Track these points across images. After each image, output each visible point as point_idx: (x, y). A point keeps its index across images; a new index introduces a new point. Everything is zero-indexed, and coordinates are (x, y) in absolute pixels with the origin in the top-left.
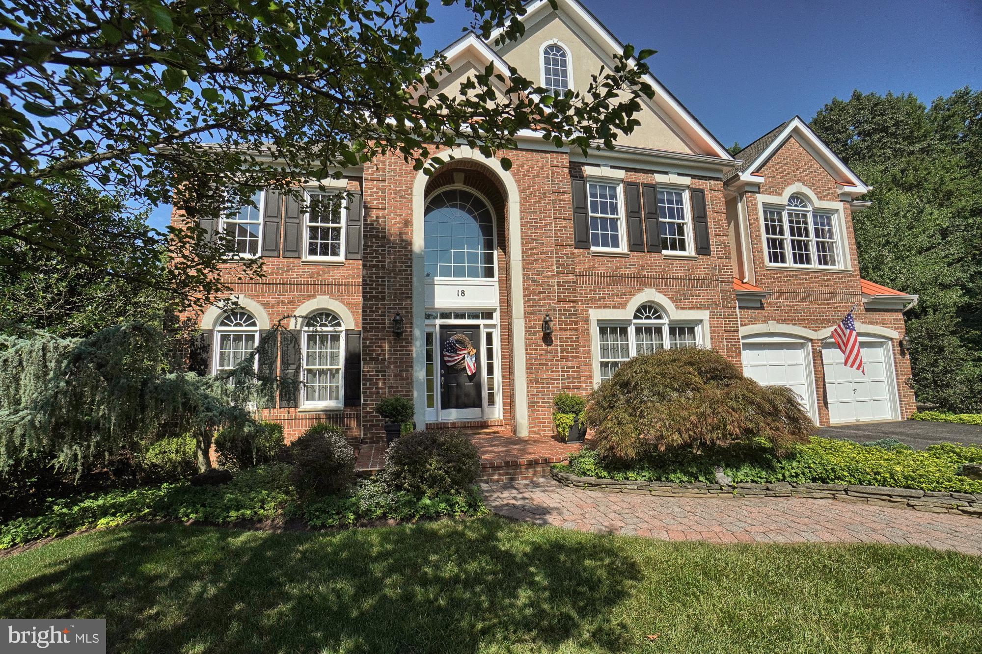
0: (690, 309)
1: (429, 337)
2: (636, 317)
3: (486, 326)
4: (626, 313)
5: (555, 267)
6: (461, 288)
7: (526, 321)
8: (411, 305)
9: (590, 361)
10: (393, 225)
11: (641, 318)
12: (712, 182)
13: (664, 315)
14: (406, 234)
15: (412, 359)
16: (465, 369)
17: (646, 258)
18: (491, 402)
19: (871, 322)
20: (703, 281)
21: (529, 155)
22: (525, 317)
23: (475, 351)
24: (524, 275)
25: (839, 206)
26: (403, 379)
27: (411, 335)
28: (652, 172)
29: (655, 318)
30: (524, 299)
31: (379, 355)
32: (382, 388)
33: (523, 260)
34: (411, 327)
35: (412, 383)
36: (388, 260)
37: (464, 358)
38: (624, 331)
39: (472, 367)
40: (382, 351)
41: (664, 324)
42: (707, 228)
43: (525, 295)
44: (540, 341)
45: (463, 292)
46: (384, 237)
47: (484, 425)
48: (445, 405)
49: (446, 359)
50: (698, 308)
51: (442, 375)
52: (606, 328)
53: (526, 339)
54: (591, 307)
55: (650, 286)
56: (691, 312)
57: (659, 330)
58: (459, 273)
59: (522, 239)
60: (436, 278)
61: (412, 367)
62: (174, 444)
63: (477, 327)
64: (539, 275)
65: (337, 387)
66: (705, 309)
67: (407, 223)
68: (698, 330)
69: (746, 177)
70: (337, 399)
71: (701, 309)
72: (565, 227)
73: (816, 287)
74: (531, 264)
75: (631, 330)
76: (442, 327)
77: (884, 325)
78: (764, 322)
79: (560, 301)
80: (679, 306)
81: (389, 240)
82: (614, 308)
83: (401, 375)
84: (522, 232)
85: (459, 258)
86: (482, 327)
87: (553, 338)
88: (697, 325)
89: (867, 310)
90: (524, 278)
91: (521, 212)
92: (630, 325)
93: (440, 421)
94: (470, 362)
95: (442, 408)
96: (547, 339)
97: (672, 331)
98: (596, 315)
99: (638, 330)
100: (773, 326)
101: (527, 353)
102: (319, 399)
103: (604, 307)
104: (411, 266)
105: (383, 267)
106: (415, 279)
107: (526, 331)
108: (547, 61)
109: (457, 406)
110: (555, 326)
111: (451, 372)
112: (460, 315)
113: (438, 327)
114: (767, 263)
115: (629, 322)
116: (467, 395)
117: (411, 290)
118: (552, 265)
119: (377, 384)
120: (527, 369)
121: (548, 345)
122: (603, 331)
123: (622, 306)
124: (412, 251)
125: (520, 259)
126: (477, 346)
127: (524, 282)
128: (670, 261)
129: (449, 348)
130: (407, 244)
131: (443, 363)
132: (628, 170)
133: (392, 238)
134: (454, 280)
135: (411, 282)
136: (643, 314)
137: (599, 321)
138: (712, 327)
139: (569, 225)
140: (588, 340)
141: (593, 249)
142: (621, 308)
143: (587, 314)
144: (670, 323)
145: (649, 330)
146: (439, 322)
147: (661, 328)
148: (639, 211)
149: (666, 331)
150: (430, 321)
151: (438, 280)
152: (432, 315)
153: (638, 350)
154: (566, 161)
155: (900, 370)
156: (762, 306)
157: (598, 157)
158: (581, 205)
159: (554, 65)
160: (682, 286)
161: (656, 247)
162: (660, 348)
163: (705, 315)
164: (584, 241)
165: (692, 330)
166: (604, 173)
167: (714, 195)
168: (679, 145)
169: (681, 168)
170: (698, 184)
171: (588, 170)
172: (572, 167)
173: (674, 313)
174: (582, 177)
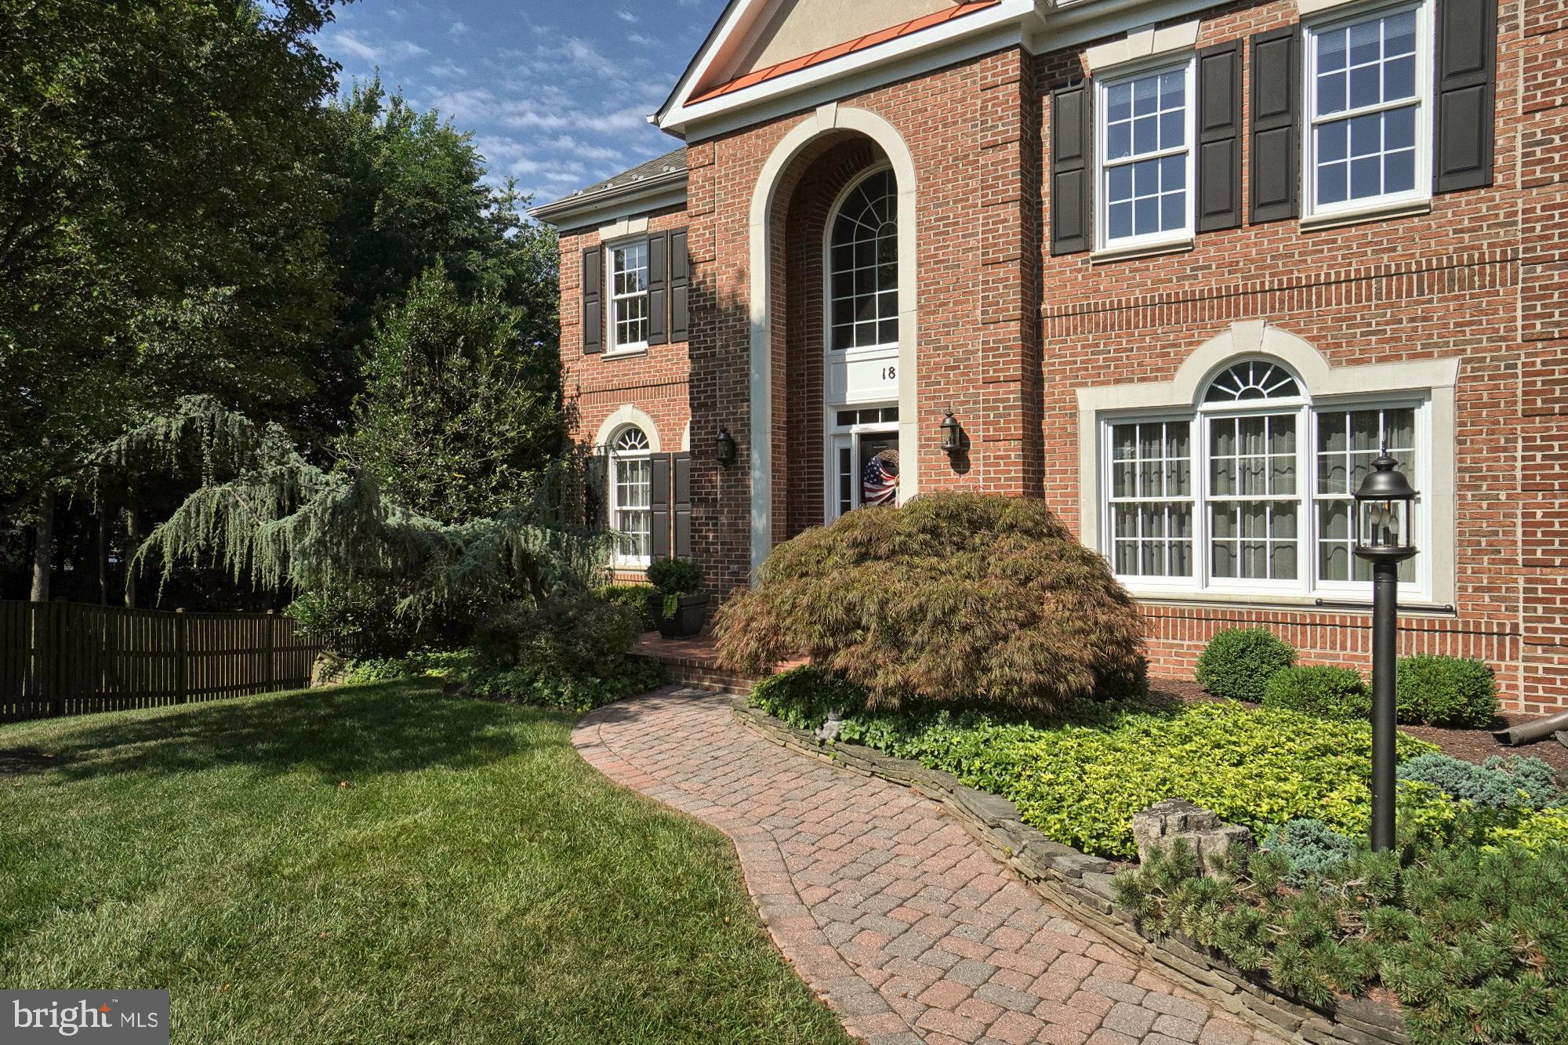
0: (1382, 360)
1: (845, 454)
2: (1213, 395)
4: (1177, 391)
5: (979, 312)
6: (888, 364)
7: (921, 428)
8: (748, 412)
9: (1076, 502)
10: (724, 283)
11: (1232, 397)
13: (1300, 384)
14: (742, 295)
15: (749, 499)
17: (1247, 240)
21: (940, 80)
22: (920, 420)
24: (920, 336)
26: (738, 531)
27: (748, 461)
29: (1270, 395)
30: (919, 385)
31: (708, 494)
32: (713, 544)
33: (920, 307)
34: (748, 449)
35: (749, 537)
36: (719, 344)
38: (1180, 432)
40: (713, 487)
41: (1299, 408)
43: (920, 378)
44: (945, 465)
45: (892, 370)
46: (713, 306)
50: (1414, 356)
52: (1129, 428)
53: (920, 461)
54: (1084, 385)
55: (1250, 313)
56: (1387, 368)
57: (1284, 425)
58: (890, 335)
59: (919, 265)
60: (849, 350)
61: (749, 512)
64: (948, 334)
66: (1445, 355)
67: (742, 275)
68: (1423, 416)
71: (1430, 355)
72: (1005, 221)
74: (934, 313)
75: (1199, 431)
76: (864, 437)
79: (987, 382)
80: (1338, 355)
81: (720, 310)
82: (1142, 380)
83: (735, 525)
84: (919, 252)
87: (971, 457)
88: (1420, 402)
90: (919, 344)
91: (919, 210)
92: (1194, 415)
96: (960, 460)
97: (1329, 425)
98: (1091, 399)
99: (1221, 428)
101: (921, 489)
103: (1117, 381)
104: (747, 349)
105: (713, 355)
106: (753, 371)
107: (921, 446)
110: (975, 435)
112: (891, 413)
113: (854, 440)
115: (1190, 410)
117: (748, 388)
118: (975, 308)
119: (707, 537)
121: (961, 473)
122: (1123, 434)
123: (1165, 373)
124: (749, 323)
125: (914, 306)
127: (919, 351)
128: (1324, 236)
130: (741, 309)
132: (1210, 15)
133: (723, 307)
134: (877, 349)
135: (748, 375)
136: (1237, 389)
137: (1100, 414)
138: (1468, 408)
139: (1013, 212)
140: (1075, 458)
141: (1105, 244)
142: (1165, 378)
143: (1074, 400)
144: (1318, 402)
145: (1252, 425)
146: (857, 428)
147: (1293, 417)
148: (1234, 122)
149: (1306, 426)
150: (843, 429)
151: (853, 353)
152: (846, 417)
153: (1218, 473)
154: (1013, 66)
157: (1117, 17)
158: (1072, 151)
160: (1362, 298)
161: (1279, 204)
162: (1286, 472)
163: (1438, 374)
164: (1075, 235)
165: (1401, 417)
166: (1140, 45)
171: (1096, 58)
172: (1053, 66)
173: (1324, 379)
174: (1081, 81)
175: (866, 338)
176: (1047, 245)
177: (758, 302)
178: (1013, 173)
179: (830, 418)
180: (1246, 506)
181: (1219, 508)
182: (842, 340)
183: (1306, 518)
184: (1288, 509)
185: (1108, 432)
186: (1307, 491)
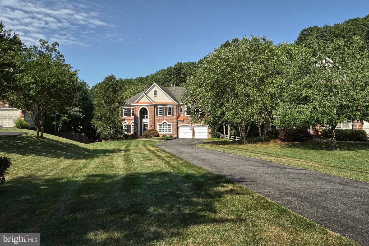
1: (143, 125)
4: (162, 123)
5: (152, 119)
7: (149, 124)
8: (138, 123)
9: (157, 129)
10: (136, 115)
15: (138, 128)
20: (172, 119)
21: (150, 106)
34: (138, 125)
38: (162, 125)
40: (136, 127)
42: (173, 112)
43: (149, 122)
51: (144, 130)
52: (160, 125)
55: (165, 120)
56: (170, 123)
57: (166, 125)
62: (120, 136)
67: (138, 114)
69: (182, 104)
75: (163, 125)
79: (152, 122)
82: (160, 123)
83: (137, 130)
84: (149, 115)
85: (146, 116)
90: (149, 120)
91: (149, 112)
94: (147, 128)
96: (151, 126)
97: (168, 125)
98: (158, 123)
99: (164, 125)
100: (185, 124)
102: (133, 132)
104: (138, 119)
105: (136, 119)
107: (149, 126)
110: (152, 125)
112: (146, 123)
114: (186, 115)
122: (159, 125)
128: (168, 117)
129: (145, 127)
130: (138, 117)
132: (163, 105)
134: (145, 119)
135: (138, 121)
136: (164, 123)
138: (173, 125)
139: (154, 114)
140: (157, 126)
141: (158, 116)
146: (144, 124)
148: (164, 111)
151: (144, 119)
152: (143, 123)
153: (163, 127)
154: (154, 106)
155: (208, 131)
156: (184, 122)
157: (159, 105)
158: (157, 111)
159: (155, 92)
160: (169, 120)
161: (166, 115)
162: (166, 127)
163: (172, 123)
164: (157, 115)
165: (171, 125)
166: (160, 106)
167: (175, 107)
168: (171, 101)
169: (170, 104)
170: (173, 106)
171: (158, 106)
172: (156, 106)
173: (168, 123)
174: (157, 107)
175: (145, 118)
177: (139, 116)
178: (154, 111)
179: (142, 123)
180: (165, 129)
181: (163, 129)
182: (143, 118)
183: (167, 130)
186: (167, 128)
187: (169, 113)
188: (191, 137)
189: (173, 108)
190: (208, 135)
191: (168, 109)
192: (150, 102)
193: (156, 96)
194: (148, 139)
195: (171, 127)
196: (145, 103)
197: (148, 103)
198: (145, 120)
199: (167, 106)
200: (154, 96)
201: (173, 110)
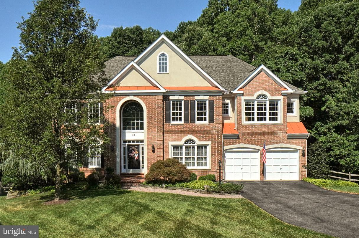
1: (124, 148)
2: (185, 143)
3: (141, 145)
4: (182, 143)
5: (157, 130)
6: (134, 134)
8: (116, 142)
9: (168, 157)
10: (111, 120)
11: (187, 144)
12: (218, 97)
13: (195, 143)
14: (115, 122)
15: (116, 156)
16: (134, 158)
17: (190, 125)
18: (143, 168)
19: (289, 143)
20: (210, 132)
21: (150, 97)
22: (147, 145)
23: (138, 152)
24: (147, 133)
25: (281, 98)
26: (114, 162)
27: (116, 150)
28: (194, 96)
29: (192, 144)
33: (147, 129)
34: (116, 148)
35: (116, 162)
36: (110, 130)
37: (134, 154)
38: (181, 148)
39: (137, 157)
41: (195, 146)
42: (213, 113)
43: (147, 139)
44: (151, 152)
45: (134, 135)
47: (140, 174)
48: (129, 168)
49: (129, 155)
50: (207, 141)
51: (128, 159)
52: (175, 147)
53: (147, 151)
54: (170, 141)
55: (190, 134)
56: (204, 142)
57: (193, 147)
58: (133, 129)
59: (147, 123)
60: (126, 131)
61: (116, 158)
63: (139, 145)
64: (152, 133)
65: (99, 162)
66: (210, 141)
67: (115, 119)
68: (208, 147)
69: (236, 91)
70: (99, 165)
71: (208, 141)
72: (160, 118)
73: (264, 130)
74: (150, 130)
75: (184, 148)
76: (128, 145)
77: (296, 144)
78: (239, 144)
79: (158, 140)
80: (200, 140)
82: (177, 141)
83: (113, 160)
84: (147, 121)
85: (133, 124)
86: (140, 145)
87: (155, 151)
89: (288, 139)
91: (147, 115)
92: (183, 146)
93: (127, 172)
94: (136, 156)
95: (128, 169)
97: (198, 147)
98: (171, 143)
99: (186, 147)
100: (242, 145)
101: (147, 155)
102: (94, 165)
103: (174, 141)
104: (116, 132)
107: (147, 149)
108: (160, 60)
109: (133, 168)
110: (156, 148)
111: (131, 158)
112: (133, 141)
113: (127, 145)
114: (244, 122)
115: (183, 145)
116: (135, 165)
117: (116, 138)
120: (148, 159)
121: (154, 153)
123: (180, 140)
124: (116, 127)
126: (138, 151)
127: (147, 135)
128: (198, 126)
129: (130, 151)
130: (114, 125)
131: (128, 156)
132: (185, 96)
133: (111, 124)
134: (131, 131)
135: (116, 136)
136: (188, 143)
137: (172, 145)
138: (212, 147)
139: (161, 117)
140: (168, 151)
141: (172, 122)
142: (180, 141)
143: (168, 143)
144: (197, 145)
145: (190, 147)
146: (127, 144)
147: (194, 147)
148: (188, 110)
149: (196, 148)
150: (124, 144)
152: (125, 142)
153: (186, 153)
154: (161, 97)
155: (301, 161)
156: (238, 138)
157: (174, 93)
158: (168, 109)
159: (163, 60)
160: (202, 133)
161: (193, 121)
162: (194, 153)
163: (209, 143)
164: (168, 121)
165: (205, 147)
166: (177, 97)
167: (218, 101)
168: (207, 84)
169: (205, 93)
170: (212, 98)
171: (171, 98)
172: (165, 97)
173: (198, 142)
174: (169, 100)
175: (129, 129)
176: (164, 122)
177: (118, 124)
178: (162, 112)
179: (122, 142)
180: (189, 157)
181: (186, 158)
182: (125, 129)
183: (196, 159)
184: (193, 158)
185: (172, 147)
186: (196, 156)
187: (202, 115)
188: (256, 177)
189: (212, 103)
190: (301, 171)
191: (198, 104)
192: (149, 85)
193: (166, 71)
194: (167, 188)
195: (206, 153)
196: (138, 88)
197: (145, 88)
198: (130, 135)
199: (196, 98)
200: (160, 71)
201: (213, 109)
